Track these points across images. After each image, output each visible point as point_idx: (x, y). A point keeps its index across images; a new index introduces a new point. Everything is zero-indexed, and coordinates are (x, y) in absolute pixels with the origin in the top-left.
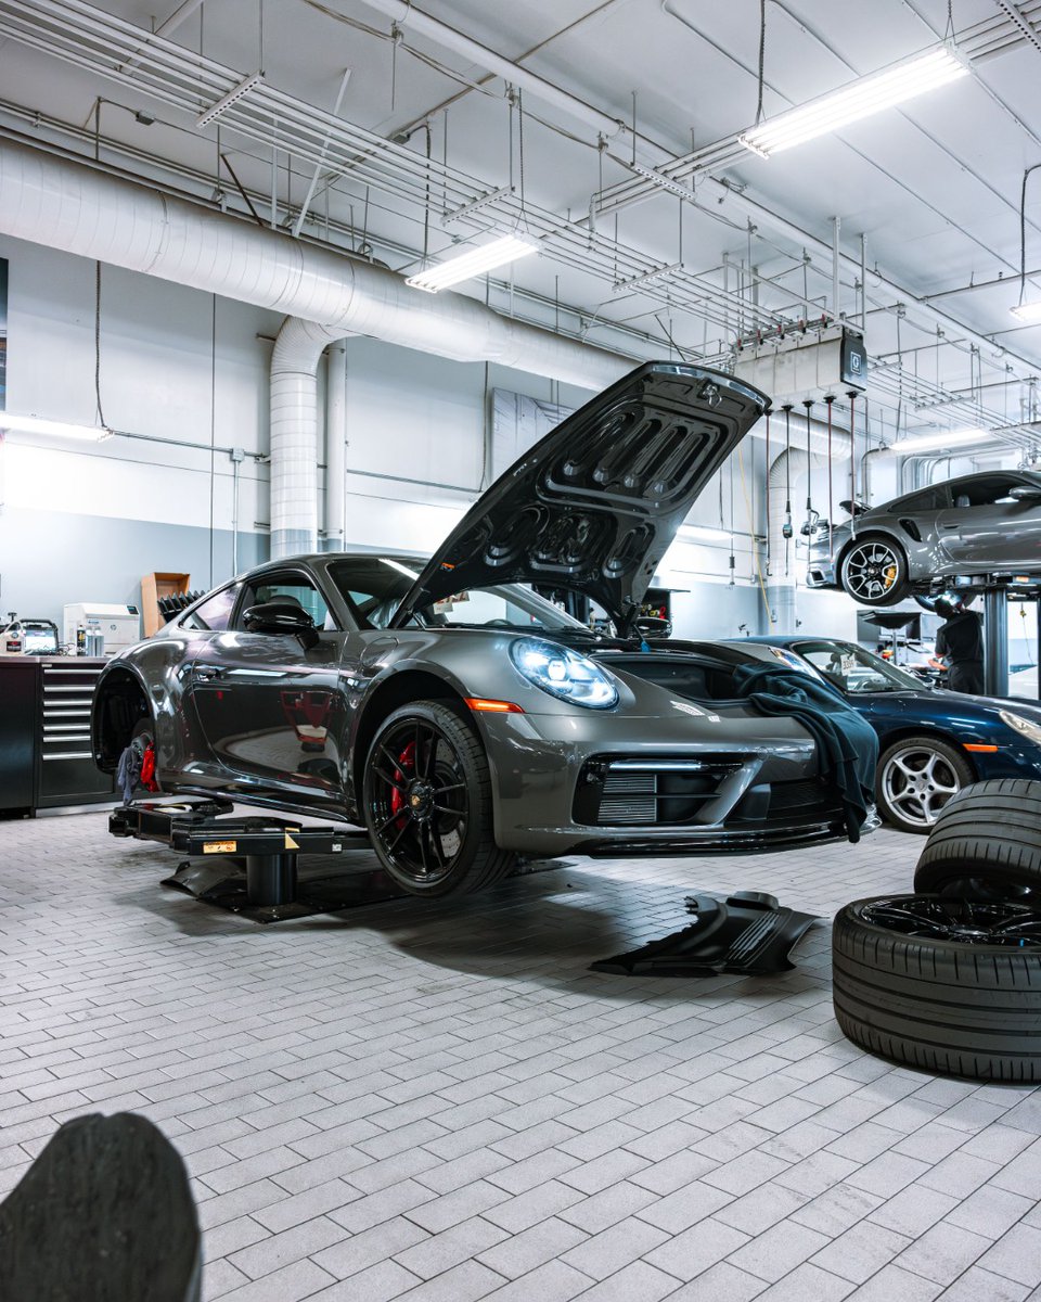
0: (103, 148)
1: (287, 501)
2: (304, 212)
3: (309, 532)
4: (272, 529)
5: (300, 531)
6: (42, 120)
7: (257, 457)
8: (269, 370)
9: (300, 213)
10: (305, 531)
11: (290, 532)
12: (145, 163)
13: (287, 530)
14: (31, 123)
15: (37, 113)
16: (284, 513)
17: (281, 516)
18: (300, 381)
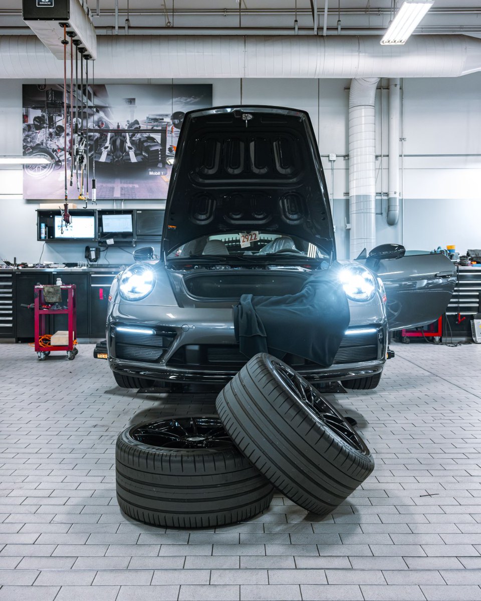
0: (243, 15)
1: (356, 179)
2: (326, 10)
3: (371, 196)
4: (350, 196)
5: (364, 196)
6: (227, 12)
7: (344, 156)
8: (348, 106)
9: (324, 11)
10: (366, 196)
11: (358, 197)
12: (256, 15)
13: (356, 196)
14: (223, 15)
15: (224, 9)
16: (355, 186)
17: (353, 188)
18: (363, 110)
